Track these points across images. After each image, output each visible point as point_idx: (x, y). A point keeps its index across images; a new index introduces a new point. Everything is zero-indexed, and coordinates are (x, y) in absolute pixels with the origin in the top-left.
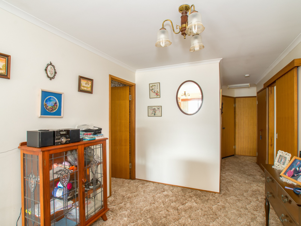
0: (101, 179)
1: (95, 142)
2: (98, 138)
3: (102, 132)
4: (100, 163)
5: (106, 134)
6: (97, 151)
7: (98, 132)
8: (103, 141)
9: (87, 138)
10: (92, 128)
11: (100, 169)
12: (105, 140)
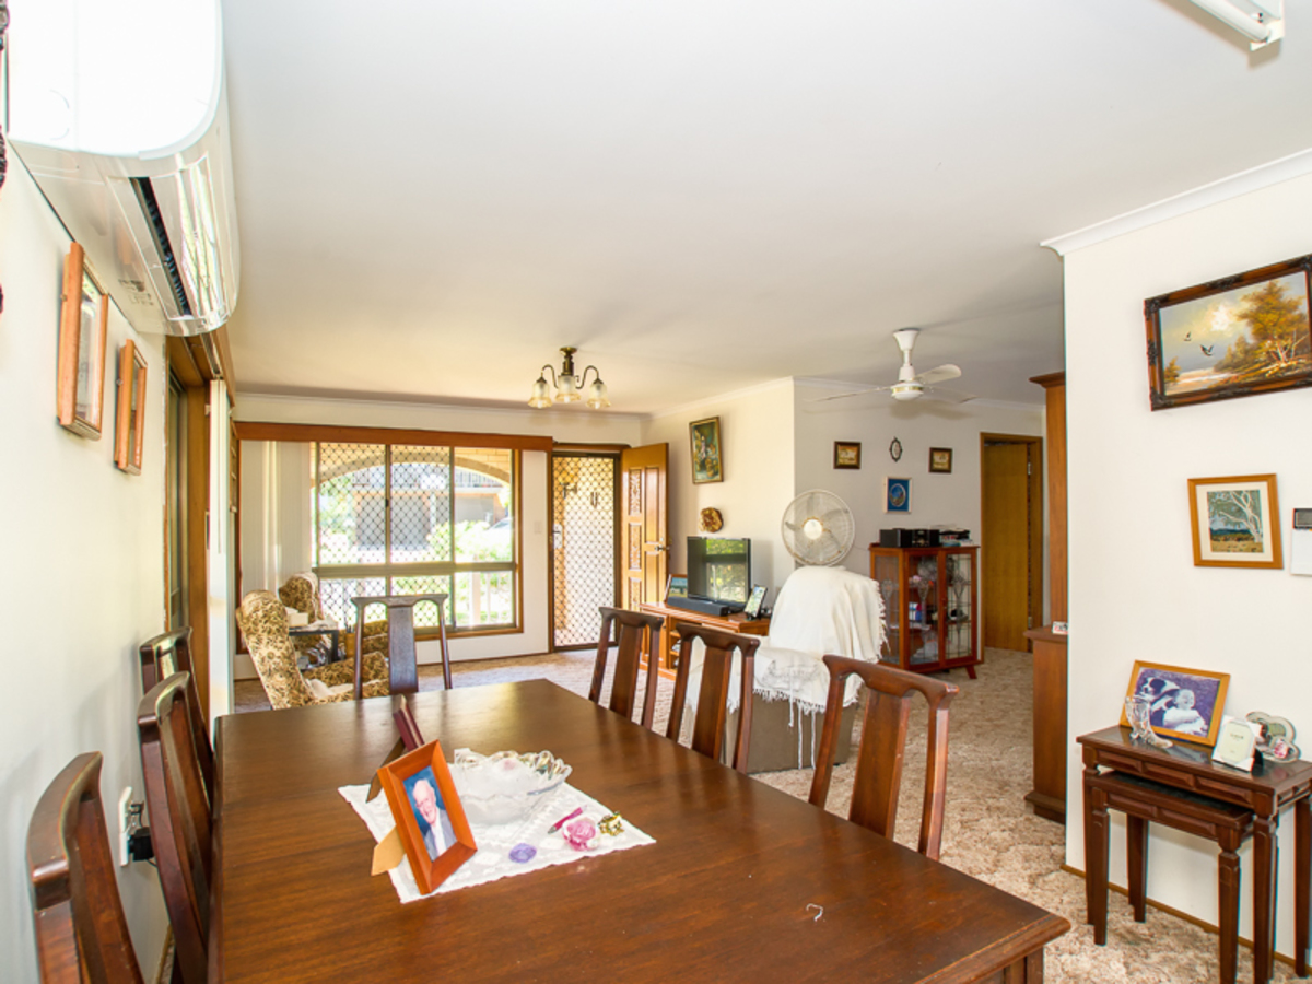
0: (966, 610)
1: (957, 550)
2: (963, 544)
3: (971, 536)
4: (966, 583)
5: (976, 539)
6: (963, 567)
7: (964, 535)
8: (971, 551)
9: (949, 542)
10: (954, 529)
11: (966, 597)
12: (975, 548)
